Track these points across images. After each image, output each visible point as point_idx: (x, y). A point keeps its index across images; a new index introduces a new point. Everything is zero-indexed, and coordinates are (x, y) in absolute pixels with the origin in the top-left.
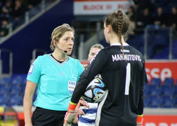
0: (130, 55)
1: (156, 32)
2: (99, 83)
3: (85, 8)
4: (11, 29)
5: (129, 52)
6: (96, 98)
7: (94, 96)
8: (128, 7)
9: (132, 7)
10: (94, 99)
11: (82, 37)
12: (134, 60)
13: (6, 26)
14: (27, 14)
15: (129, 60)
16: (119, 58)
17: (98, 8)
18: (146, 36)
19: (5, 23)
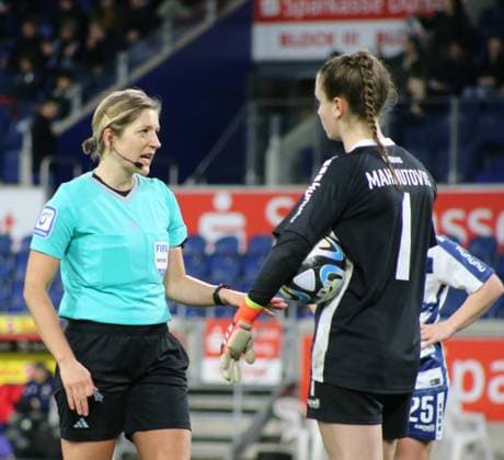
0: (406, 171)
1: (483, 107)
2: (332, 249)
3: (285, 40)
4: (76, 102)
5: (401, 162)
6: (324, 292)
7: (319, 285)
8: (405, 38)
9: (414, 39)
10: (319, 295)
11: (275, 121)
12: (416, 184)
13: (64, 91)
14: (123, 58)
15: (405, 183)
16: (384, 180)
17: (322, 40)
18: (454, 119)
19: (63, 83)
